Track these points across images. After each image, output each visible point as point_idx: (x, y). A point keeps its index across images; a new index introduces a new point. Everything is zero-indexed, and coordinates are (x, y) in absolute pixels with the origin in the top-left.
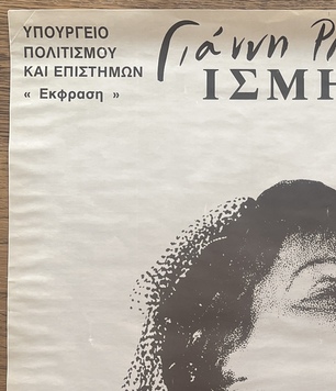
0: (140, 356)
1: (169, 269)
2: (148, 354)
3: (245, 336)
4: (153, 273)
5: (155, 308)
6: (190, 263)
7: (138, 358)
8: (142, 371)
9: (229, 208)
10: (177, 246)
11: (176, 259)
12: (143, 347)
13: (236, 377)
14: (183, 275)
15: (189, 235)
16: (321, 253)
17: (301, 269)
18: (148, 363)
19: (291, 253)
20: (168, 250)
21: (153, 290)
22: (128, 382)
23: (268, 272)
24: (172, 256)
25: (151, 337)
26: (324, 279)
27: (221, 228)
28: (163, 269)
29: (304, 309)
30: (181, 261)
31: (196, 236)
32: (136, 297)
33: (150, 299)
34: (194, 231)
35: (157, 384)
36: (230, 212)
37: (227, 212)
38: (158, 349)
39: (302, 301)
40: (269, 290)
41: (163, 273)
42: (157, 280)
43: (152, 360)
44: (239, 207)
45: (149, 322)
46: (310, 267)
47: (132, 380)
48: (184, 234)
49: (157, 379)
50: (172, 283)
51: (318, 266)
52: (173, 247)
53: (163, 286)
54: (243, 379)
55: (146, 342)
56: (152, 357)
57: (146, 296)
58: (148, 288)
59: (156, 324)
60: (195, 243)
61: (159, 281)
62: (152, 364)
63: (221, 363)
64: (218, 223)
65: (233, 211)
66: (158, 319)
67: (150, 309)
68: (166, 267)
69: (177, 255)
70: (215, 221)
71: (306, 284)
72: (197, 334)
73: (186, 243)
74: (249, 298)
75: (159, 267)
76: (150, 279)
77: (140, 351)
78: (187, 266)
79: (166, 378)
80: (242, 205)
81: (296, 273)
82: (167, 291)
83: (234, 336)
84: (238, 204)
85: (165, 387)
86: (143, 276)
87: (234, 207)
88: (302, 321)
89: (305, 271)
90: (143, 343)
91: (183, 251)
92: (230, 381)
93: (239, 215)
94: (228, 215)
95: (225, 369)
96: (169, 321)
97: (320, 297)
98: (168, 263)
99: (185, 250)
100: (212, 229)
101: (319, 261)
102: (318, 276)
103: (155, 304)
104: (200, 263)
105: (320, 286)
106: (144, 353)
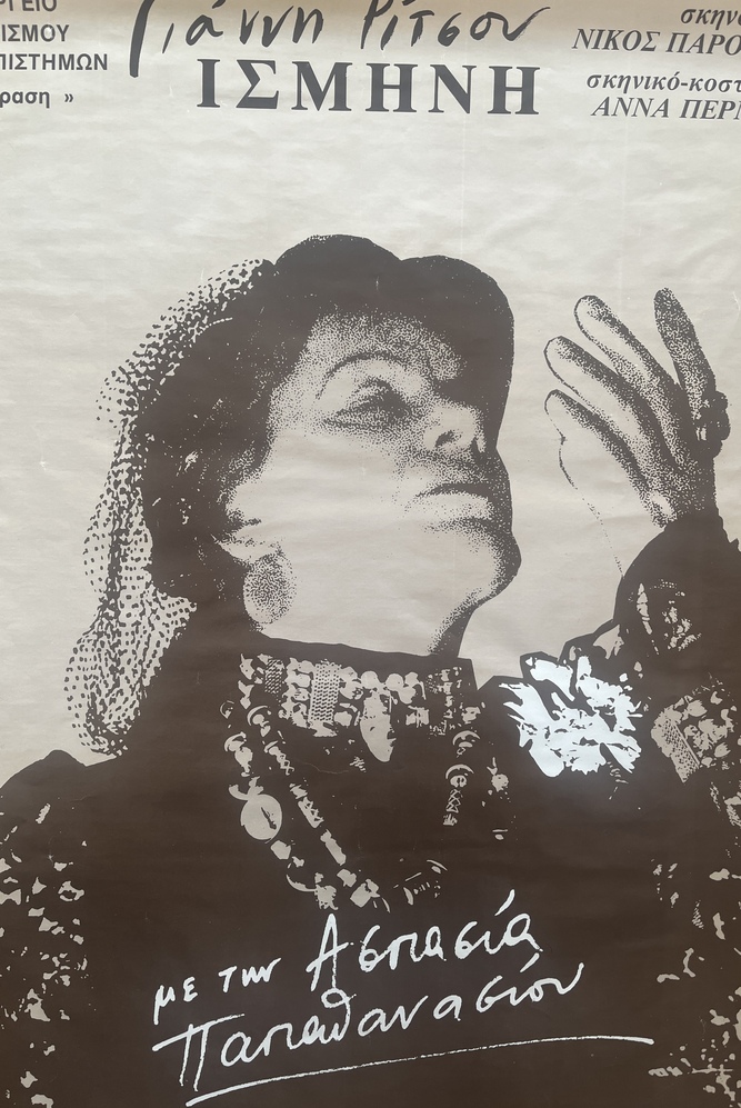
0: (112, 488)
1: (151, 364)
2: (123, 485)
3: (258, 462)
4: (128, 369)
5: (131, 419)
6: (180, 356)
7: (109, 491)
8: (116, 509)
9: (236, 276)
10: (162, 330)
11: (160, 349)
12: (116, 475)
13: (246, 517)
14: (171, 373)
15: (178, 314)
16: (366, 345)
17: (338, 367)
18: (123, 497)
19: (324, 343)
20: (149, 336)
21: (129, 393)
22: (96, 524)
23: (291, 371)
24: (155, 345)
25: (126, 461)
26: (369, 383)
27: (224, 305)
28: (142, 364)
29: (341, 424)
30: (168, 353)
31: (189, 316)
32: (105, 404)
33: (124, 407)
34: (186, 308)
35: (136, 526)
36: (237, 282)
37: (234, 281)
38: (138, 477)
39: (339, 413)
40: (293, 396)
41: (142, 370)
42: (134, 378)
43: (128, 494)
44: (250, 274)
45: (123, 439)
46: (351, 365)
47: (101, 521)
48: (172, 313)
49: (136, 520)
50: (155, 384)
51: (362, 363)
52: (156, 332)
53: (142, 388)
54: (255, 522)
55: (120, 467)
56: (128, 489)
57: (119, 402)
58: (122, 391)
59: (134, 442)
60: (187, 327)
61: (137, 380)
62: (129, 498)
63: (225, 499)
64: (221, 297)
65: (242, 280)
66: (137, 436)
67: (125, 421)
68: (147, 360)
69: (161, 343)
70: (215, 294)
71: (345, 389)
72: (192, 458)
73: (175, 327)
74: (263, 407)
75: (136, 361)
76: (124, 377)
77: (112, 480)
78: (175, 359)
79: (149, 518)
80: (255, 271)
81: (331, 373)
82: (149, 395)
83: (243, 462)
84: (249, 269)
85: (147, 532)
86: (114, 373)
87: (244, 273)
88: (338, 441)
89: (344, 370)
90: (115, 469)
91: (170, 337)
92: (238, 524)
93: (250, 286)
94: (235, 286)
95: (230, 507)
96: (152, 438)
97: (364, 408)
98: (149, 354)
99: (174, 336)
100: (211, 305)
101: (364, 356)
102: (362, 378)
103: (132, 413)
104: (195, 355)
105: (365, 392)
106: (117, 484)
